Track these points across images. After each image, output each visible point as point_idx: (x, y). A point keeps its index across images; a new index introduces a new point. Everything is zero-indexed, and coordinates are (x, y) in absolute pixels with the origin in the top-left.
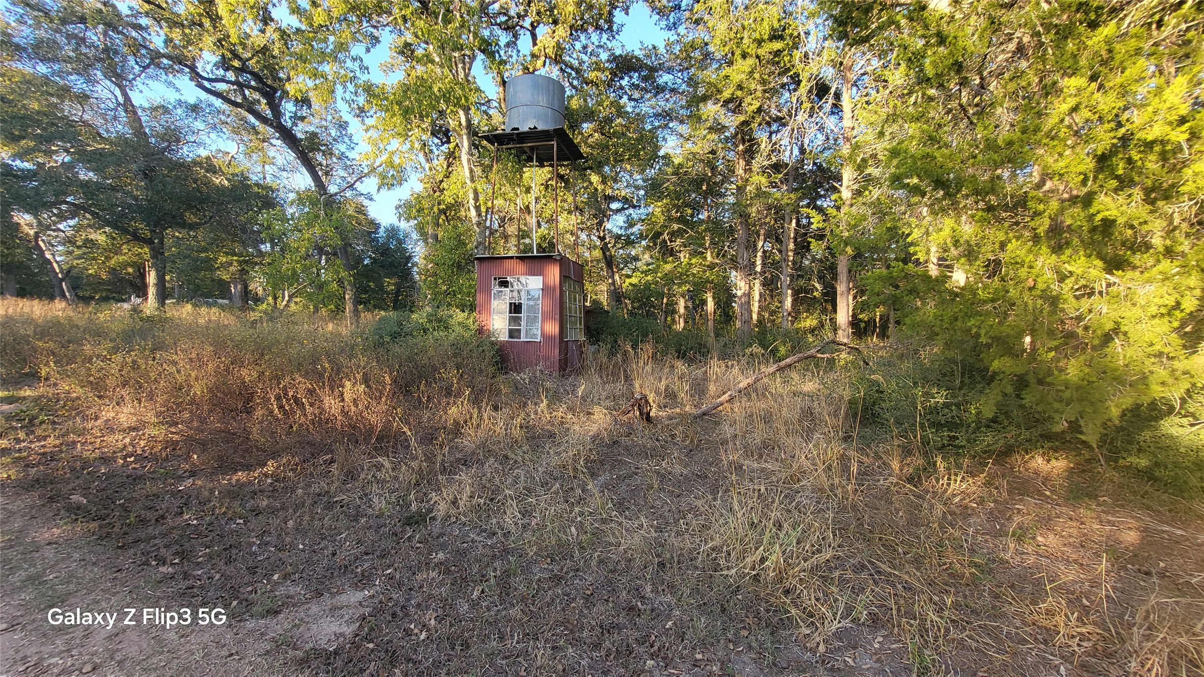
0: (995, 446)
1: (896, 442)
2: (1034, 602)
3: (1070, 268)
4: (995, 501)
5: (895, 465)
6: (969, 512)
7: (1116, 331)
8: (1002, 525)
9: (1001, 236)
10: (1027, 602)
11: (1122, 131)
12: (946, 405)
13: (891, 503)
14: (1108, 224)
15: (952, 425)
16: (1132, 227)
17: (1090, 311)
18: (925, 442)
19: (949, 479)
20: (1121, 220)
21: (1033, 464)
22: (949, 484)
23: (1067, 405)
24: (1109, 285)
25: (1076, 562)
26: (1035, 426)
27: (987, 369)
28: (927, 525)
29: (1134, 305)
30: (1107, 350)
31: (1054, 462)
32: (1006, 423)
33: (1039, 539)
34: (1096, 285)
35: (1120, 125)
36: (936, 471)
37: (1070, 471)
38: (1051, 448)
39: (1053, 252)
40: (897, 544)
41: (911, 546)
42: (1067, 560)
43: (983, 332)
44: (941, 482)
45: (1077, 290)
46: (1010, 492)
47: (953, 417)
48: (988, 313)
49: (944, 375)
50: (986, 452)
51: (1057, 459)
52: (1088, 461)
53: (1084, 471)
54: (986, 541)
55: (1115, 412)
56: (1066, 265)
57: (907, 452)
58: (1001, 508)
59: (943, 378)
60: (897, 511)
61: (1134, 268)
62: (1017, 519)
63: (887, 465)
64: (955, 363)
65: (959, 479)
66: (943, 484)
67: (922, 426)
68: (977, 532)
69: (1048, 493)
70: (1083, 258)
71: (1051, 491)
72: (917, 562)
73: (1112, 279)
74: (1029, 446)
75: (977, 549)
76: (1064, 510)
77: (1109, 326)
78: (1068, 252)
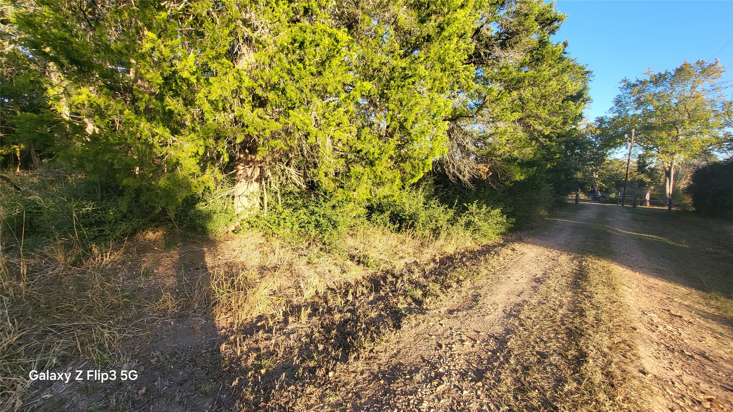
0: (127, 231)
1: (59, 242)
2: (157, 301)
3: (156, 131)
4: (131, 261)
5: (60, 257)
6: (117, 271)
7: (178, 163)
8: (136, 271)
9: (120, 107)
10: (154, 302)
11: (173, 69)
12: (94, 211)
13: (62, 284)
14: (171, 112)
15: (99, 223)
16: (179, 115)
17: (167, 154)
18: (82, 237)
19: (102, 256)
20: (176, 112)
21: (148, 237)
22: (102, 259)
23: (161, 199)
24: (173, 141)
25: (171, 275)
26: (147, 216)
27: (118, 186)
28: (92, 288)
29: (183, 151)
30: (175, 173)
31: (157, 233)
32: (131, 217)
33: (155, 271)
34: (168, 141)
35: (172, 66)
36: (92, 253)
37: (164, 235)
38: (155, 226)
39: (148, 121)
40: (72, 307)
41: (82, 304)
42: (168, 276)
43: (115, 162)
44: (97, 259)
45: (160, 143)
46: (138, 254)
47: (99, 218)
48: (117, 152)
49: (89, 193)
50: (123, 235)
51: (158, 231)
52: (171, 229)
53: (170, 234)
54: (129, 283)
55: (180, 200)
56: (154, 129)
57: (68, 247)
58: (135, 263)
59: (89, 195)
60: (68, 287)
61: (182, 135)
62: (144, 266)
63: (52, 260)
64: (95, 184)
65: (108, 255)
66: (98, 261)
67: (78, 228)
68: (124, 280)
69: (156, 248)
70: (162, 127)
71: (158, 247)
72: (89, 311)
73: (174, 139)
74: (144, 228)
75: (125, 288)
76: (164, 254)
77: (175, 161)
78: (155, 122)
